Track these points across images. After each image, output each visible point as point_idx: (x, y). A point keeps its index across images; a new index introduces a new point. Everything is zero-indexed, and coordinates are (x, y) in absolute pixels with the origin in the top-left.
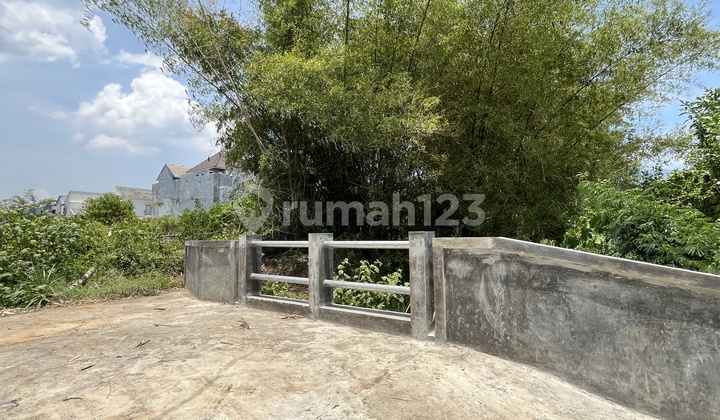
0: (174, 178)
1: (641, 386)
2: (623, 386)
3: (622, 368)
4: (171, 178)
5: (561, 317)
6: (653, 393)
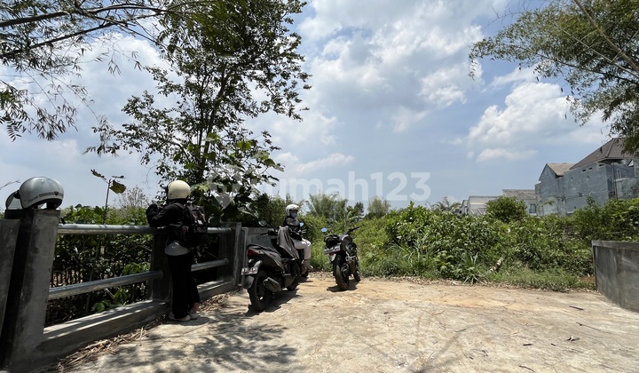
0: (557, 176)
4: (553, 177)
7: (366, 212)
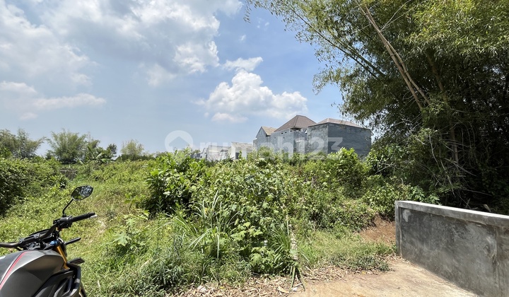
0: (267, 136)
7: (119, 153)
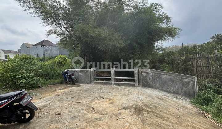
1: (171, 90)
2: (168, 90)
3: (168, 87)
5: (160, 81)
6: (172, 90)
